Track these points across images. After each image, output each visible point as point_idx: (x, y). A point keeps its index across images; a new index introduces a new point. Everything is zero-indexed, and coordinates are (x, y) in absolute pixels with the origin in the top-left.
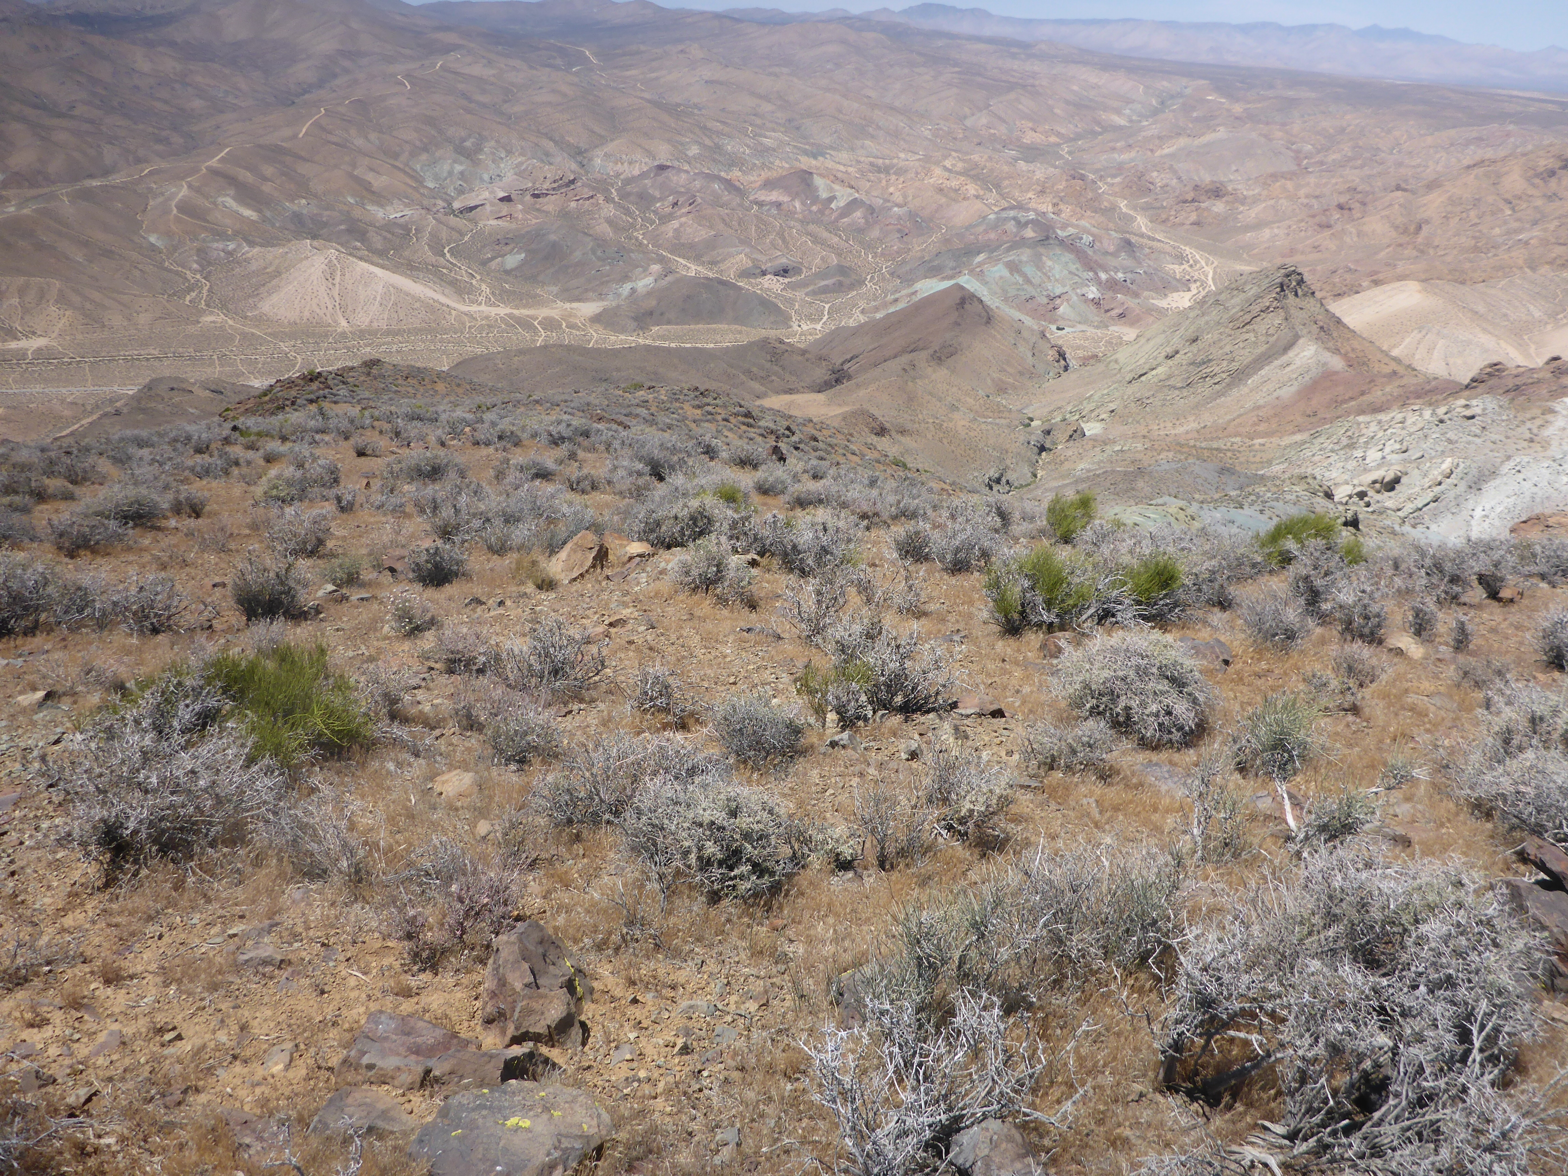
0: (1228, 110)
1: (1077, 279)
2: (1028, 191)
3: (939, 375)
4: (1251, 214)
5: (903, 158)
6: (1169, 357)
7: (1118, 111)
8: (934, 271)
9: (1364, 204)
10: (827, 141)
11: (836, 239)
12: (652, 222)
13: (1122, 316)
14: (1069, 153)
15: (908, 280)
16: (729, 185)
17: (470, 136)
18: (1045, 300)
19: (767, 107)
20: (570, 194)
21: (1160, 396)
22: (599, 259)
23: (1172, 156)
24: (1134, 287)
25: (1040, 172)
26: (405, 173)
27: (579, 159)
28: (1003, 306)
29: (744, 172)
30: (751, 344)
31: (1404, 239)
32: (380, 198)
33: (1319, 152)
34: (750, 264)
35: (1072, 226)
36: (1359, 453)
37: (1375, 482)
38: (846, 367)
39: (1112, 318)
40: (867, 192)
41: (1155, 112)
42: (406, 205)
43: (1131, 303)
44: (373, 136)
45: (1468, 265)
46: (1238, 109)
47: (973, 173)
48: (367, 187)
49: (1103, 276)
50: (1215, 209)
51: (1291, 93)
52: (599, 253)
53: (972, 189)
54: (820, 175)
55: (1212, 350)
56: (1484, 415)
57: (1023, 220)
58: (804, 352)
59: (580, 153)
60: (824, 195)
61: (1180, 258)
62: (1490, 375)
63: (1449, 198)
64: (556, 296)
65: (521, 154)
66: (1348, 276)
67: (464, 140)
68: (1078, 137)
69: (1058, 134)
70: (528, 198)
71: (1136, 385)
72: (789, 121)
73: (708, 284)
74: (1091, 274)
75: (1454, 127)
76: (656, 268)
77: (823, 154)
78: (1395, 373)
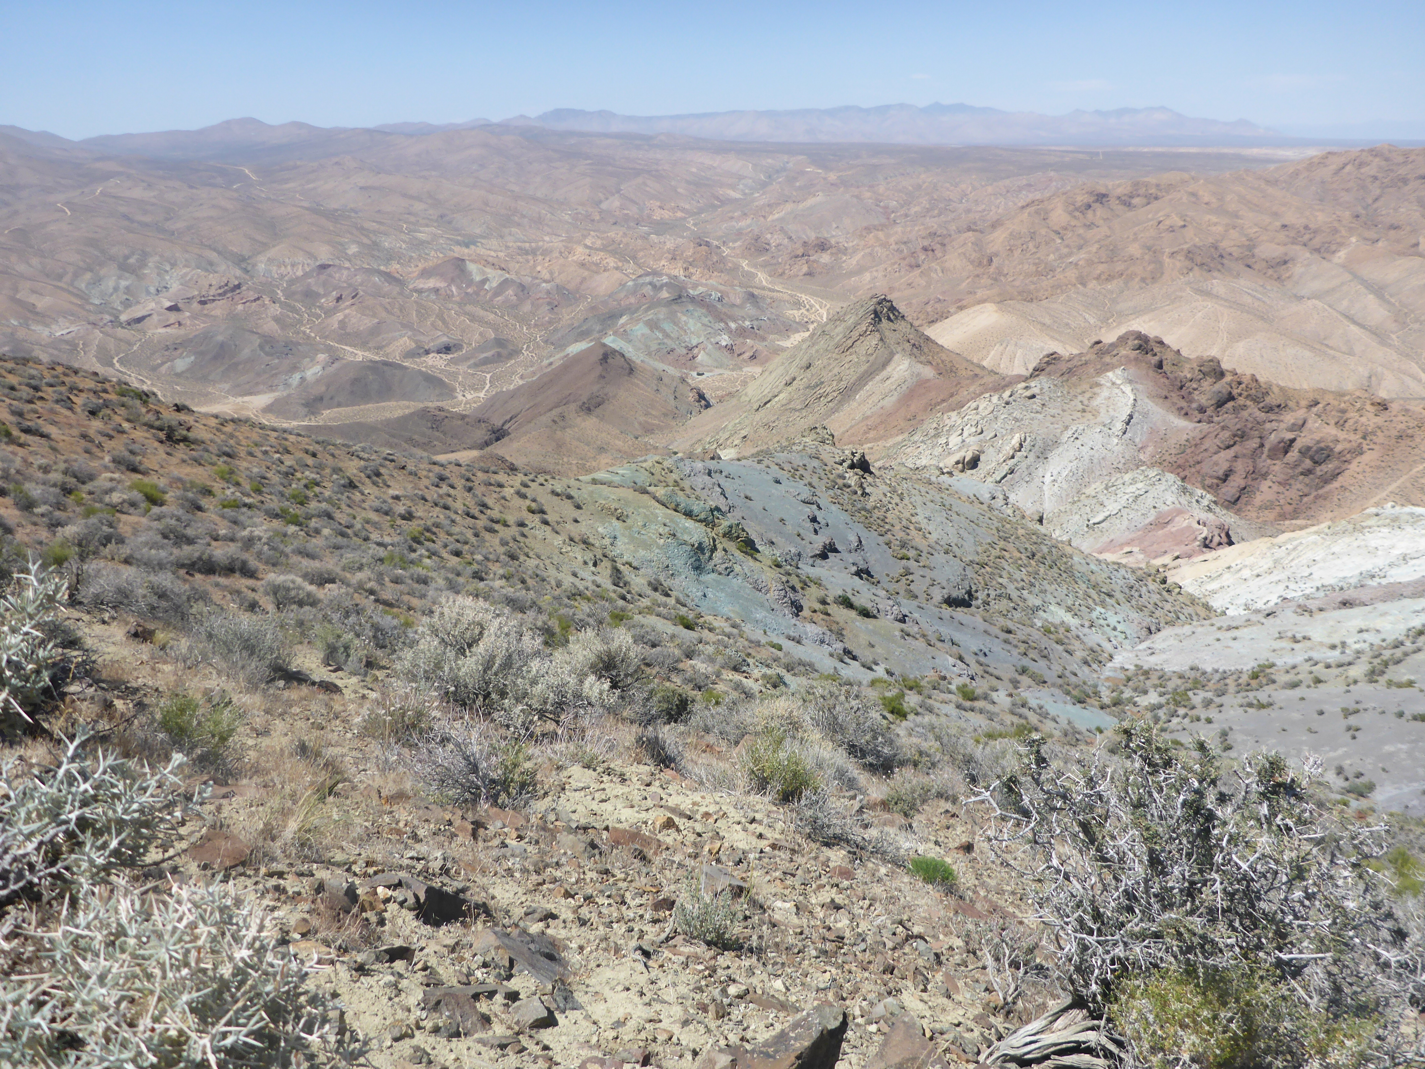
0: (825, 179)
1: (710, 330)
2: (660, 259)
3: (589, 424)
4: (852, 262)
5: (548, 241)
6: (788, 384)
7: (733, 187)
8: (583, 335)
9: (943, 245)
10: (478, 231)
11: (492, 316)
12: (318, 317)
13: (753, 357)
14: (695, 225)
15: (560, 346)
16: (389, 277)
17: (133, 253)
18: (685, 351)
19: (418, 207)
20: (237, 298)
21: (784, 418)
22: (267, 354)
23: (782, 219)
24: (761, 332)
25: (670, 242)
26: (69, 292)
27: (244, 265)
28: (647, 359)
29: (402, 264)
30: (412, 414)
31: (979, 271)
32: (43, 317)
33: (902, 206)
34: (414, 345)
35: (702, 285)
36: (942, 440)
37: (957, 463)
38: (506, 427)
39: (744, 360)
40: (517, 273)
41: (764, 185)
42: (72, 323)
43: (759, 346)
44: (35, 261)
45: (1032, 287)
46: (832, 177)
47: (611, 248)
48: (32, 309)
49: (733, 325)
50: (822, 260)
51: (875, 161)
52: (267, 348)
53: (611, 262)
54: (472, 261)
55: (824, 373)
56: (1042, 393)
57: (658, 284)
58: (463, 417)
59: (243, 259)
60: (478, 278)
61: (798, 304)
62: (1048, 363)
63: (1011, 234)
64: (228, 392)
65: (185, 266)
66: (937, 305)
67: (127, 257)
68: (701, 211)
69: (683, 210)
70: (195, 305)
71: (762, 412)
72: (442, 217)
73: (374, 367)
74: (722, 325)
75: (1008, 177)
76: (322, 357)
77: (474, 243)
78: (976, 375)
